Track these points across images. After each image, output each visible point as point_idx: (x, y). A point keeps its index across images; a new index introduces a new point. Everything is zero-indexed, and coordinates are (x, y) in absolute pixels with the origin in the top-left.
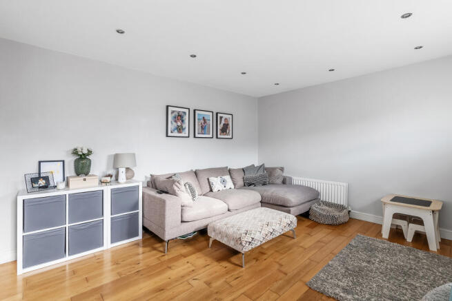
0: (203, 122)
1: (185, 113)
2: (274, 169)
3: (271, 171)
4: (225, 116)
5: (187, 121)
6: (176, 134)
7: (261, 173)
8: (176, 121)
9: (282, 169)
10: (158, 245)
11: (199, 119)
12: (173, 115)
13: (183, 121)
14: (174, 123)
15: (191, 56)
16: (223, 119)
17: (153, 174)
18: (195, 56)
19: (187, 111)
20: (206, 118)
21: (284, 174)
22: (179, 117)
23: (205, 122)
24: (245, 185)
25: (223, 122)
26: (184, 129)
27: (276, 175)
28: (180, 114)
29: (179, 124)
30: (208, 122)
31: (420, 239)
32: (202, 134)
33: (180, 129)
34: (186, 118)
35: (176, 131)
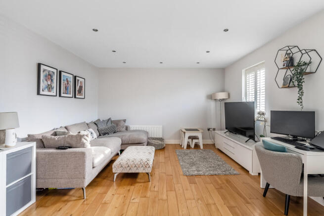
0: (66, 83)
1: (53, 73)
2: (119, 121)
3: (117, 123)
4: (81, 80)
5: (55, 81)
6: (46, 92)
7: (109, 124)
8: (46, 80)
9: (125, 121)
10: (66, 198)
11: (63, 80)
12: (45, 73)
13: (52, 80)
14: (45, 82)
15: (94, 30)
16: (79, 82)
17: (30, 133)
18: (97, 30)
19: (55, 71)
20: (68, 80)
21: (126, 124)
22: (49, 76)
23: (68, 83)
24: (100, 135)
25: (79, 85)
26: (53, 88)
27: (121, 125)
28: (51, 73)
29: (49, 83)
30: (69, 83)
31: (197, 146)
32: (66, 94)
33: (50, 88)
34: (55, 77)
35: (46, 90)
